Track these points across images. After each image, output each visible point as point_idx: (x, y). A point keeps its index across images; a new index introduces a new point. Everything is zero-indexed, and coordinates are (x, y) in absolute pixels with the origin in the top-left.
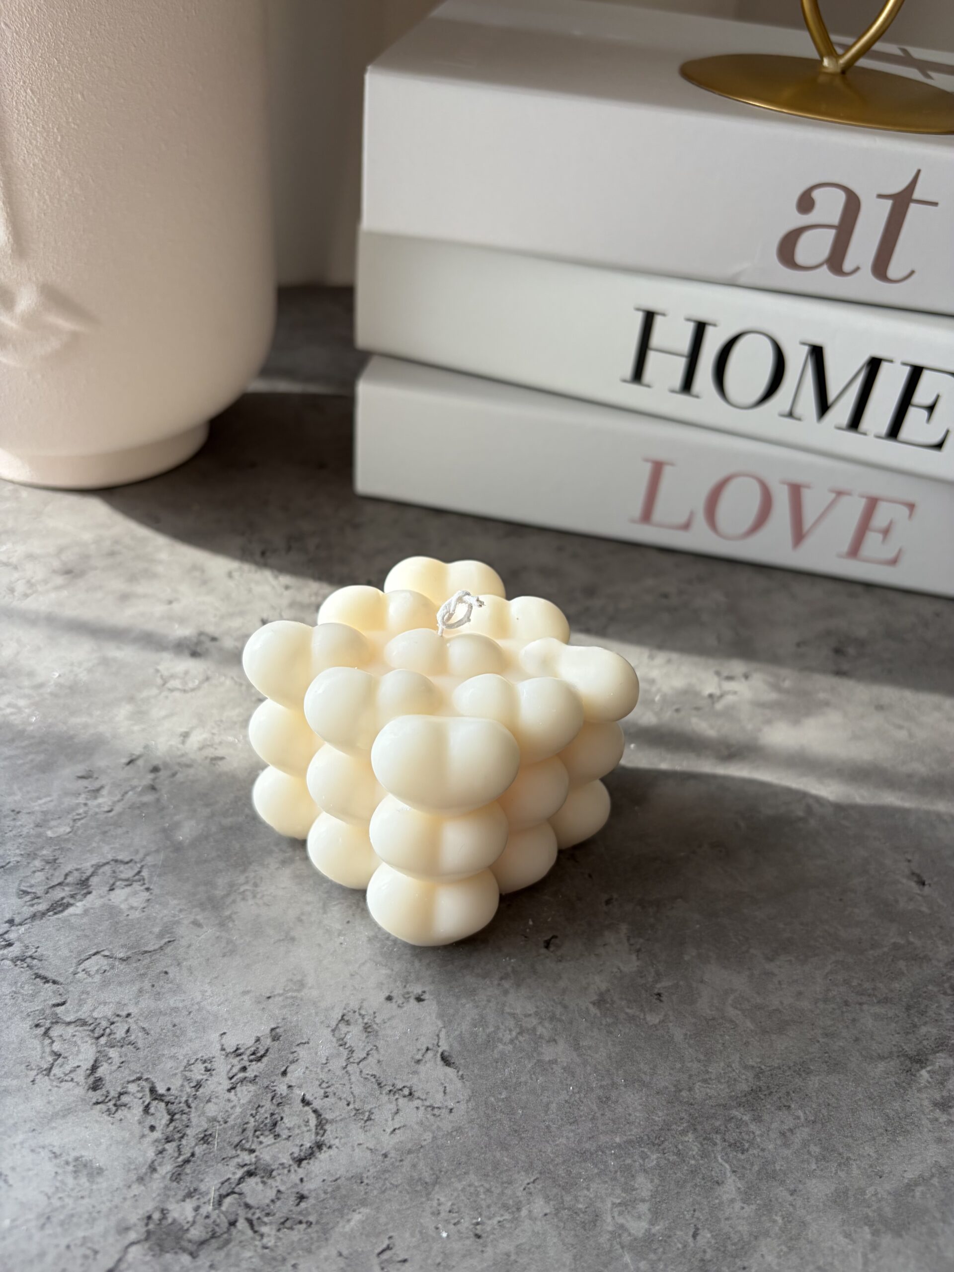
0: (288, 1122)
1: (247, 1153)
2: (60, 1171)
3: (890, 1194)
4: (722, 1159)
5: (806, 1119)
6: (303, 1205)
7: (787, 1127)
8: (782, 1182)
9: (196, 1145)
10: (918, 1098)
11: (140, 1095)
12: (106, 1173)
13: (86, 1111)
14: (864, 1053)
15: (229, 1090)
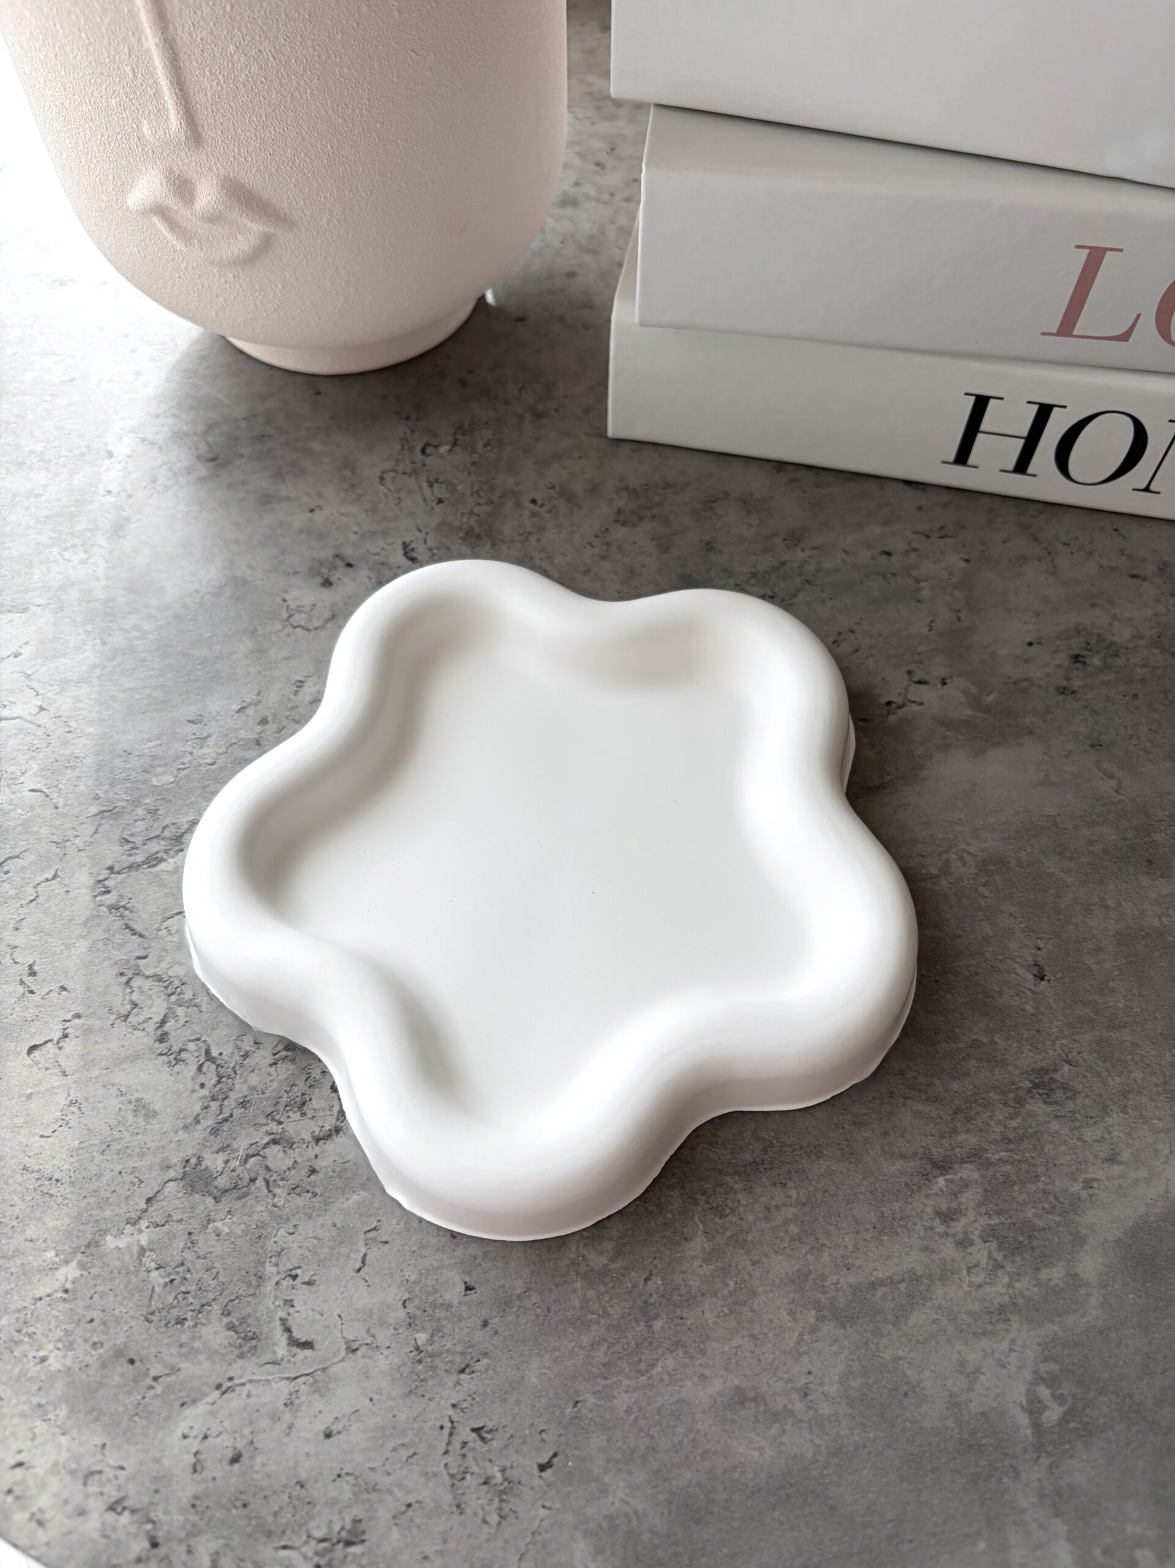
0: (315, 1104)
1: (275, 1123)
2: (123, 1108)
3: (851, 1286)
4: (699, 1219)
5: (797, 1200)
6: (313, 1177)
7: (774, 1203)
8: (748, 1252)
9: (235, 1108)
10: (923, 1203)
11: (196, 1054)
12: (159, 1116)
13: (151, 1059)
14: (886, 1148)
15: (271, 1065)
